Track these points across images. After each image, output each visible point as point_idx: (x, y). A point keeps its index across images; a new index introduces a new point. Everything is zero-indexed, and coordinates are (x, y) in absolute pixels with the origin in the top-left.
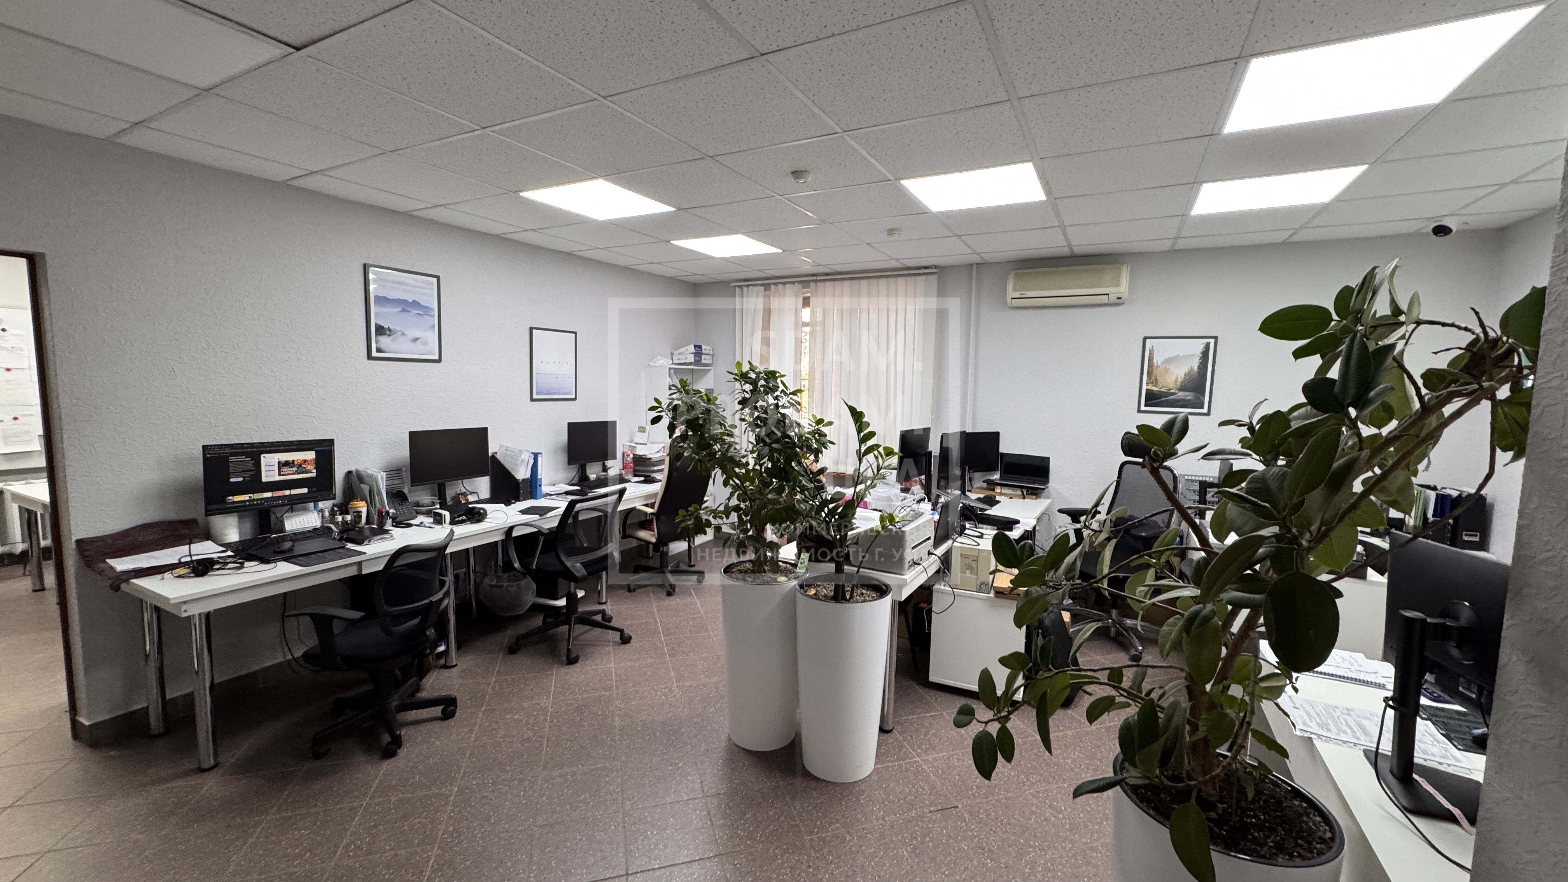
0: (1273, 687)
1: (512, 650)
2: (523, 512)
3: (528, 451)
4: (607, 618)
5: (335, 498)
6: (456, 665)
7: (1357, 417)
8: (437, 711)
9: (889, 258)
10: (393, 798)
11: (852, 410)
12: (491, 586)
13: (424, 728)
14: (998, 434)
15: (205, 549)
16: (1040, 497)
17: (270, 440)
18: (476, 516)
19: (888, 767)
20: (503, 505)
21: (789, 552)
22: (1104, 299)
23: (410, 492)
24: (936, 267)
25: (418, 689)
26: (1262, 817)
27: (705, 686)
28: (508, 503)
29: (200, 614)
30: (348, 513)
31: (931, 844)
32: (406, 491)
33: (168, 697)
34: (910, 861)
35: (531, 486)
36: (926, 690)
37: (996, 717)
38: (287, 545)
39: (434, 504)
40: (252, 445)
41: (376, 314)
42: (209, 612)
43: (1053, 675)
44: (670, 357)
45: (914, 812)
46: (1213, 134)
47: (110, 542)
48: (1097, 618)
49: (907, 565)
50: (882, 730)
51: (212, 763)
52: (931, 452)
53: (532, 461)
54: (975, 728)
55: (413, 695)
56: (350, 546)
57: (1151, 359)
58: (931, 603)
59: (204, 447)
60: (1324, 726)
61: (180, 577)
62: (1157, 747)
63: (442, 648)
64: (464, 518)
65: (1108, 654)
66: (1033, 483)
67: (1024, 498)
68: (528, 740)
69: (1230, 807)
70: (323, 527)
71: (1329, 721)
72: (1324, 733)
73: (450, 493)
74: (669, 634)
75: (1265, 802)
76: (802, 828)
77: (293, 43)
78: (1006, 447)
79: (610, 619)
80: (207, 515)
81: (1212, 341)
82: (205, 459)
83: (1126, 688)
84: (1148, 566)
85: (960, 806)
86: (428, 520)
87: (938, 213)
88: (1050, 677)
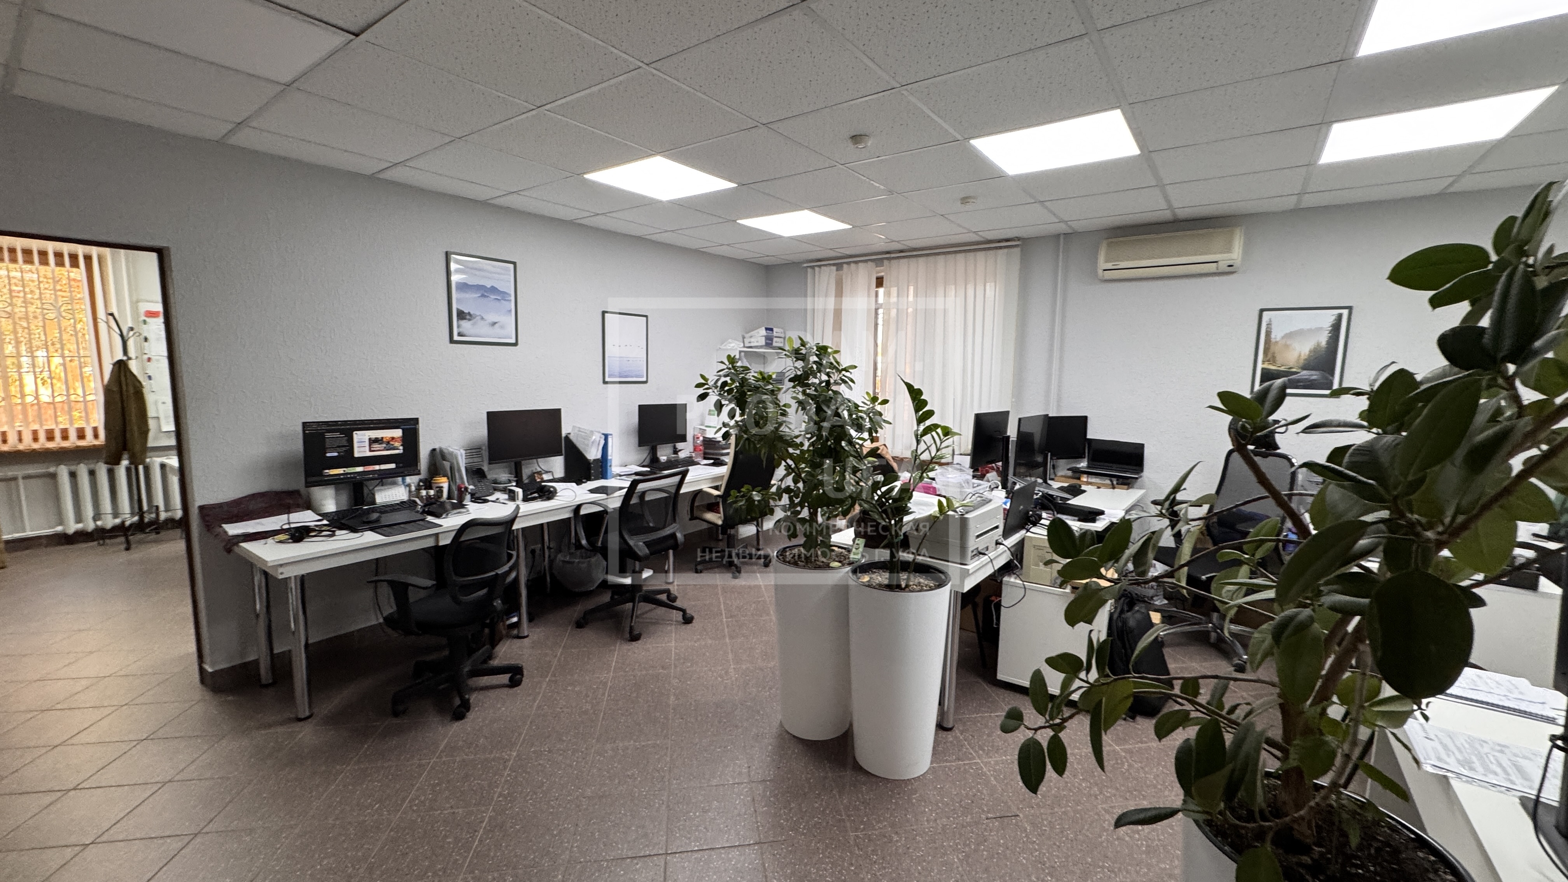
0: (1393, 712)
1: (580, 624)
2: (592, 491)
3: (599, 432)
4: (672, 598)
5: (419, 474)
6: (527, 636)
7: (1515, 374)
8: (505, 678)
9: (966, 231)
10: (458, 759)
11: (910, 387)
12: (564, 562)
13: (492, 694)
14: (1085, 418)
15: (305, 518)
16: (1132, 487)
17: (363, 418)
18: (547, 494)
19: (945, 767)
20: (574, 484)
21: (844, 537)
22: (1212, 267)
23: (490, 470)
24: (1018, 239)
25: (490, 657)
26: (1372, 868)
27: (761, 669)
28: (579, 482)
29: (295, 577)
30: (431, 489)
31: (985, 853)
32: (485, 468)
33: (276, 651)
34: (960, 869)
35: (602, 467)
36: (994, 688)
37: (1047, 724)
38: (375, 516)
39: (510, 481)
40: (345, 423)
41: (458, 300)
42: (303, 576)
43: (1111, 682)
44: (741, 339)
45: (969, 817)
46: (1345, 59)
47: (226, 508)
48: (1194, 621)
49: (970, 554)
50: (941, 727)
51: (307, 714)
52: (1009, 437)
53: (602, 442)
54: (1021, 736)
55: (485, 661)
56: (430, 518)
57: (1268, 334)
58: (1000, 596)
59: (304, 424)
60: (1467, 763)
61: (281, 542)
62: (1220, 778)
63: (515, 619)
64: (536, 495)
65: (1205, 660)
66: (1125, 472)
67: (1114, 488)
68: (586, 712)
69: (1330, 852)
70: (410, 500)
71: (1474, 759)
72: (1465, 772)
73: (526, 472)
74: (731, 617)
75: (1378, 850)
76: (848, 824)
77: (352, 29)
78: (1093, 433)
79: (674, 599)
80: (307, 487)
81: (1345, 312)
82: (305, 436)
83: (1204, 702)
84: (1239, 563)
85: (1021, 815)
86: (503, 497)
87: (1017, 176)
88: (1107, 684)
